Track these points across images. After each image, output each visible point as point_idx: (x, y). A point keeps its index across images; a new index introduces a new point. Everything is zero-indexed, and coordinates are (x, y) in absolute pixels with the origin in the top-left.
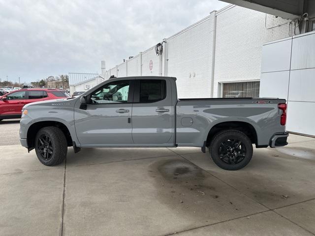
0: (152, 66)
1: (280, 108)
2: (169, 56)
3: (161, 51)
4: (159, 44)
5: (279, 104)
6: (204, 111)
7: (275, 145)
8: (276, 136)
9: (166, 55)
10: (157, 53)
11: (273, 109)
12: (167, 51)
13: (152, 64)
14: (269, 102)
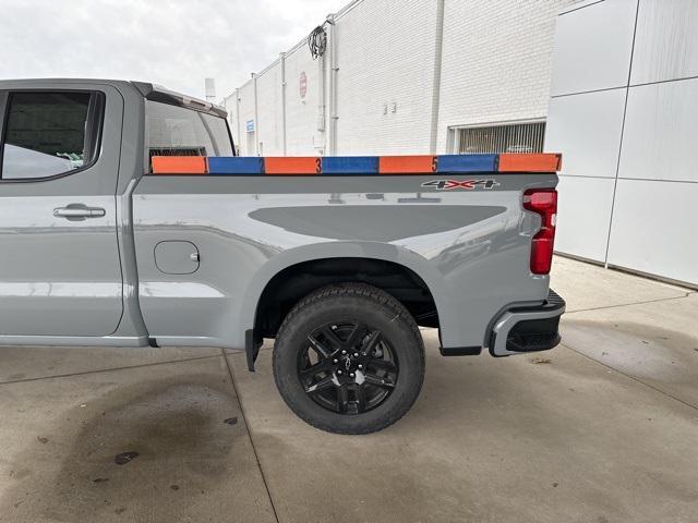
0: (305, 88)
1: (527, 206)
2: (340, 60)
3: (323, 46)
4: (319, 30)
5: (529, 192)
6: (252, 215)
7: (509, 347)
8: (510, 315)
9: (335, 59)
10: (314, 52)
11: (503, 209)
12: (336, 46)
13: (305, 81)
14: (489, 184)
